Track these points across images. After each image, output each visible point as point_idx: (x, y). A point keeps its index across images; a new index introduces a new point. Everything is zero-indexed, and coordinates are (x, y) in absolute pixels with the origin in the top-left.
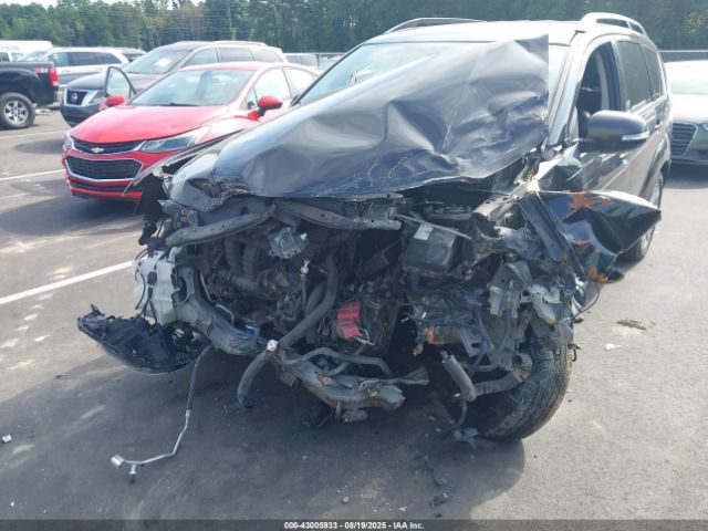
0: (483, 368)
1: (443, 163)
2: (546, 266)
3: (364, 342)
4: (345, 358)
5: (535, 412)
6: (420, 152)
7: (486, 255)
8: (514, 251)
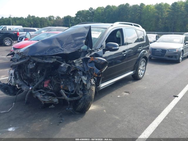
0: (72, 93)
1: (62, 50)
2: (85, 72)
3: (51, 89)
4: (46, 92)
5: (85, 105)
6: (58, 47)
7: (73, 70)
8: (79, 69)
